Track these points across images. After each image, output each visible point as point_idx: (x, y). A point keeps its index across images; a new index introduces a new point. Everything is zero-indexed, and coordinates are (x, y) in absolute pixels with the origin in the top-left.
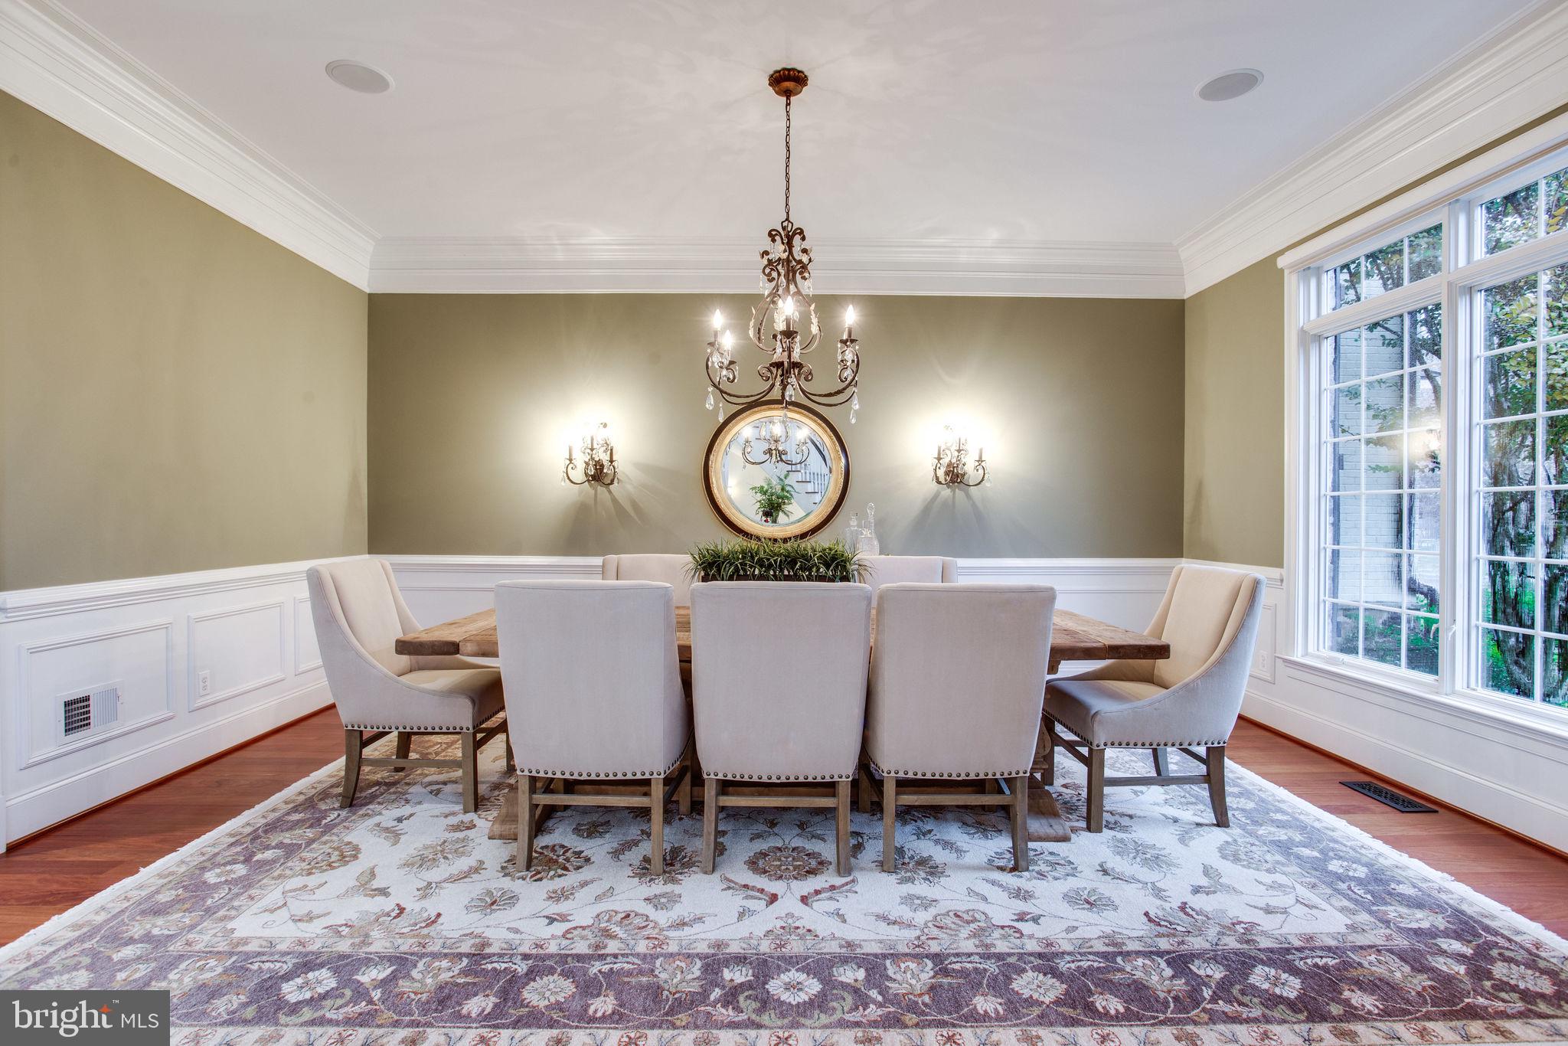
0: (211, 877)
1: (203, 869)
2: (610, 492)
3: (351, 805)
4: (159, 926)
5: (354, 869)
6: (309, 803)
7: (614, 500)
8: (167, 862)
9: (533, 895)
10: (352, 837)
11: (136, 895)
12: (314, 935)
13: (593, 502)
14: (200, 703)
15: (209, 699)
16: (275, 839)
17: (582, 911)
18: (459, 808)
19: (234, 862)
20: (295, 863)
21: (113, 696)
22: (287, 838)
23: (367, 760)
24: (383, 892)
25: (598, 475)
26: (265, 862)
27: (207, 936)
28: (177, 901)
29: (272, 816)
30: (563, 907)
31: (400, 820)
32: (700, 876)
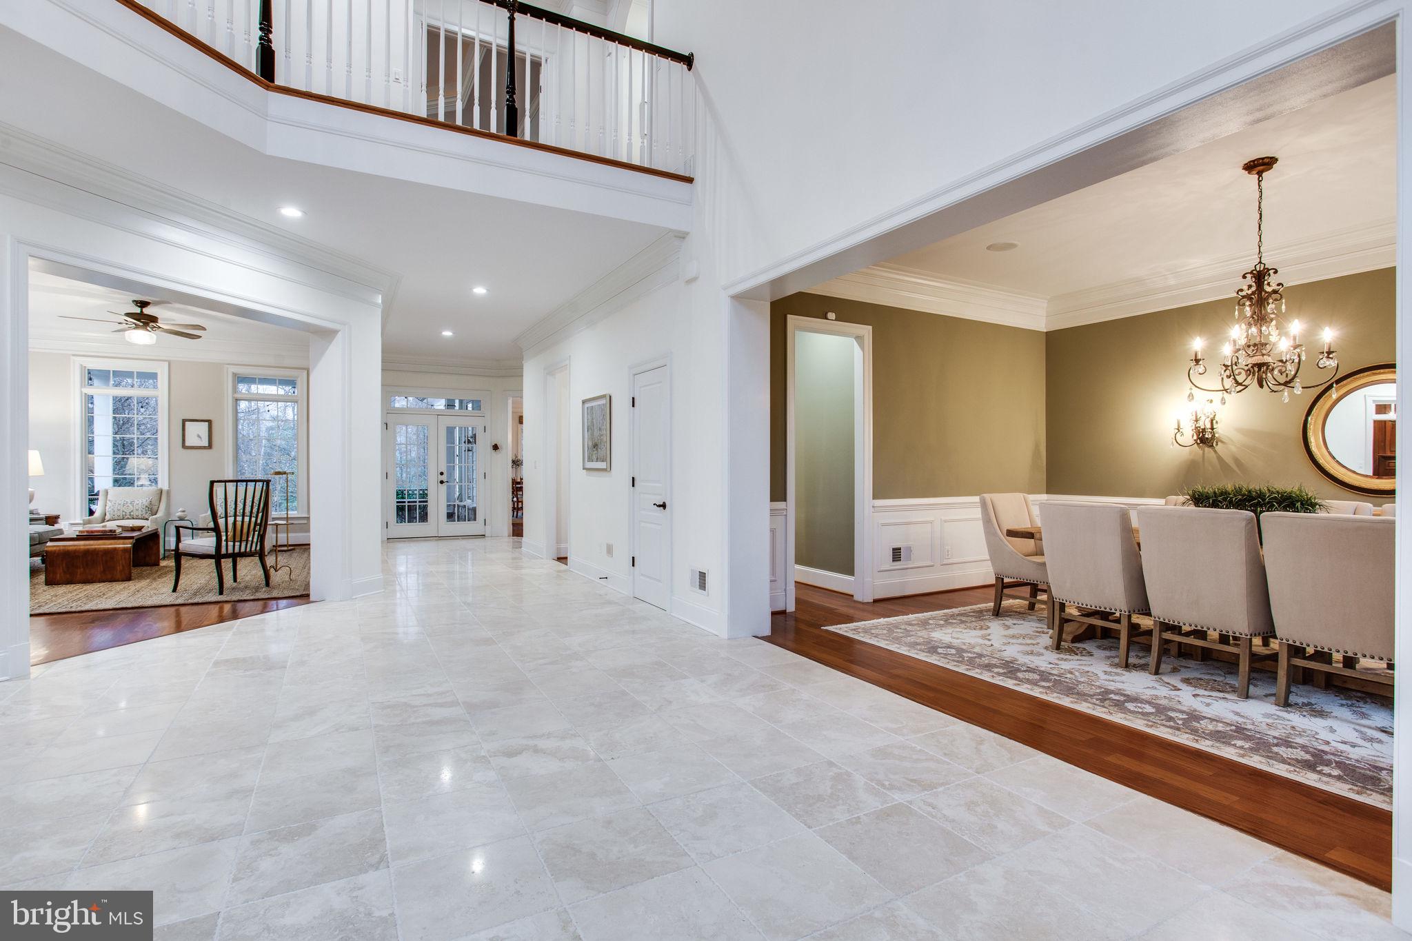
0: (931, 622)
1: (930, 619)
2: (1215, 451)
3: (997, 615)
4: (909, 628)
5: (984, 632)
6: (981, 611)
7: (1219, 458)
8: (920, 615)
9: (1053, 656)
10: (989, 624)
11: (906, 620)
12: (956, 642)
13: (1201, 459)
14: (946, 562)
15: (950, 561)
16: (959, 618)
17: (1066, 666)
18: (1046, 627)
19: (941, 620)
20: (963, 626)
21: (909, 549)
22: (964, 619)
23: (1005, 594)
24: (989, 640)
25: (1205, 439)
26: (953, 623)
27: (924, 633)
28: (918, 624)
29: (963, 612)
30: (1059, 662)
31: (1015, 624)
32: (1148, 675)
